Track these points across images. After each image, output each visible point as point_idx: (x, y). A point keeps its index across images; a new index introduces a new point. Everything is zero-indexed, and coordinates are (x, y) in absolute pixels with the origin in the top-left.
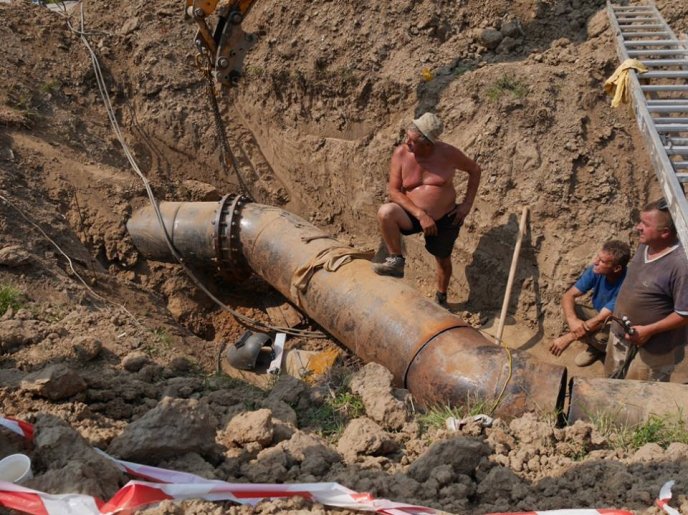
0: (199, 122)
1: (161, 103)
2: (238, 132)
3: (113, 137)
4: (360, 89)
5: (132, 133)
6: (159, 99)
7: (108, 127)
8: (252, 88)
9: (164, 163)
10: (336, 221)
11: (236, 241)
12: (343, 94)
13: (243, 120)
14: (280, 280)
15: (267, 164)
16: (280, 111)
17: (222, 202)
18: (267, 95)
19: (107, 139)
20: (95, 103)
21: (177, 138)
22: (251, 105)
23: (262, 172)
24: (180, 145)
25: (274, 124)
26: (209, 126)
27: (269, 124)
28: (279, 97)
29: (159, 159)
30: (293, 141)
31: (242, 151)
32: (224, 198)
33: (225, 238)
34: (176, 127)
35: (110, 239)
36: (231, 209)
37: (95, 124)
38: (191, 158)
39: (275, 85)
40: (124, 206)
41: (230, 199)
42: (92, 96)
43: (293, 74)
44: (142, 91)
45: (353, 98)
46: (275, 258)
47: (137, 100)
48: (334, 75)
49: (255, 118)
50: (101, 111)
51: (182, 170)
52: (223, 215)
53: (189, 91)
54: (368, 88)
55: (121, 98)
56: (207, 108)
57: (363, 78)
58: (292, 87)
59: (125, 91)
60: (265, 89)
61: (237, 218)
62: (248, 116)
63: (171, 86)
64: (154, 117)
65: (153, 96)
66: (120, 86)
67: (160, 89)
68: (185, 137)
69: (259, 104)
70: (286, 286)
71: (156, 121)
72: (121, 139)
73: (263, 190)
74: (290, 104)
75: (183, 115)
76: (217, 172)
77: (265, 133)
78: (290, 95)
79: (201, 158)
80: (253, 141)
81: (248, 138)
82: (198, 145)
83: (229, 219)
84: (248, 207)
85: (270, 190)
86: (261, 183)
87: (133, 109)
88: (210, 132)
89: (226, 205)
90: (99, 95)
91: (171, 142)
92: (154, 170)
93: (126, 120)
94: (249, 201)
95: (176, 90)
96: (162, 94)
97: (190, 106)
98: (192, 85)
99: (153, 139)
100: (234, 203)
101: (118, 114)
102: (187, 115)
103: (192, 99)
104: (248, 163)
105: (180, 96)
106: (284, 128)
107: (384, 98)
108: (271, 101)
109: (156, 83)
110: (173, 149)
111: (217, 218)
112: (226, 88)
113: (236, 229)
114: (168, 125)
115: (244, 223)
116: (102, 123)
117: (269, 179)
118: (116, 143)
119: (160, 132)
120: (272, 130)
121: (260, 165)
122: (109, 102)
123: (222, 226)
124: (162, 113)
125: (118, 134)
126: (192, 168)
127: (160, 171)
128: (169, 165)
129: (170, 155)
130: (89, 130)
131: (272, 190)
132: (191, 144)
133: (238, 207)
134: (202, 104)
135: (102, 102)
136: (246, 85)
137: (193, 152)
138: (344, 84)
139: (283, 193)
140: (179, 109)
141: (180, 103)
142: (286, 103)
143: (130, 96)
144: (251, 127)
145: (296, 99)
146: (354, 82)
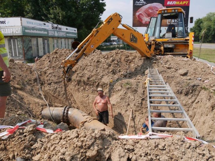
0: (60, 90)
1: (52, 86)
2: (69, 93)
3: (40, 93)
4: (97, 84)
5: (44, 92)
6: (51, 85)
7: (38, 90)
8: (73, 83)
9: (51, 99)
10: (90, 114)
11: (67, 116)
12: (93, 85)
13: (70, 90)
14: (77, 125)
15: (75, 100)
16: (79, 88)
17: (64, 107)
18: (76, 85)
19: (38, 93)
20: (36, 85)
21: (54, 94)
22: (72, 87)
23: (73, 102)
24: (55, 95)
25: (77, 91)
26: (62, 91)
27: (76, 91)
28: (79, 85)
29: (49, 99)
30: (81, 95)
31: (69, 97)
32: (65, 106)
33: (65, 116)
34: (54, 91)
35: (38, 115)
36: (66, 109)
37: (36, 90)
38: (57, 98)
39: (78, 83)
40: (41, 108)
41: (66, 107)
42: (36, 84)
43: (82, 80)
44: (47, 83)
45: (95, 86)
46: (76, 120)
47: (46, 85)
48: (91, 81)
49: (73, 90)
50: (37, 87)
51: (55, 101)
52: (64, 110)
53: (58, 83)
54: (99, 84)
55: (42, 84)
56: (62, 87)
57: (97, 82)
58: (82, 83)
59: (43, 83)
60: (76, 83)
61: (68, 111)
62: (71, 89)
63: (54, 82)
64: (49, 89)
65: (50, 84)
66: (42, 82)
67: (51, 83)
68: (56, 93)
69: (74, 87)
70: (78, 126)
71: (50, 90)
72: (41, 93)
73: (74, 106)
74: (81, 87)
75: (56, 88)
76: (63, 102)
77: (75, 93)
78: (81, 85)
79: (60, 99)
80: (72, 95)
81: (71, 94)
82: (59, 95)
83: (66, 111)
84: (70, 109)
85: (75, 106)
86: (73, 105)
87: (45, 87)
88: (62, 93)
89: (65, 108)
90: (37, 83)
91: (53, 95)
92: (48, 101)
93: (43, 89)
94: (70, 107)
95: (55, 83)
96: (52, 84)
97: (58, 86)
98: (59, 82)
99: (49, 94)
100: (67, 108)
101: (41, 87)
102: (57, 88)
103: (59, 85)
104: (71, 100)
105: (56, 84)
106: (79, 92)
107: (102, 86)
108: (77, 86)
109: (51, 81)
110: (53, 96)
111: (63, 111)
112: (68, 82)
113: (67, 113)
114: (53, 90)
115: (69, 112)
116: (37, 90)
117: (75, 104)
118: (40, 94)
119: (50, 92)
120: (76, 93)
121: (73, 101)
122: (40, 85)
123: (64, 113)
124: (51, 88)
125: (41, 92)
126: (57, 101)
127: (49, 101)
128: (52, 100)
129: (52, 98)
130: (34, 91)
131: (76, 106)
132: (58, 95)
133: (68, 109)
134: (61, 86)
135: (38, 85)
136: (71, 82)
137: (58, 97)
138: (93, 83)
139: (78, 107)
140: (55, 87)
141: (56, 86)
142: (80, 87)
143: (44, 84)
144: (72, 92)
145: (82, 86)
146: (96, 82)
